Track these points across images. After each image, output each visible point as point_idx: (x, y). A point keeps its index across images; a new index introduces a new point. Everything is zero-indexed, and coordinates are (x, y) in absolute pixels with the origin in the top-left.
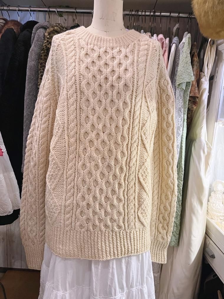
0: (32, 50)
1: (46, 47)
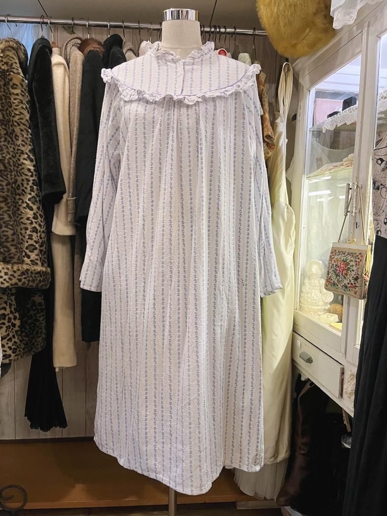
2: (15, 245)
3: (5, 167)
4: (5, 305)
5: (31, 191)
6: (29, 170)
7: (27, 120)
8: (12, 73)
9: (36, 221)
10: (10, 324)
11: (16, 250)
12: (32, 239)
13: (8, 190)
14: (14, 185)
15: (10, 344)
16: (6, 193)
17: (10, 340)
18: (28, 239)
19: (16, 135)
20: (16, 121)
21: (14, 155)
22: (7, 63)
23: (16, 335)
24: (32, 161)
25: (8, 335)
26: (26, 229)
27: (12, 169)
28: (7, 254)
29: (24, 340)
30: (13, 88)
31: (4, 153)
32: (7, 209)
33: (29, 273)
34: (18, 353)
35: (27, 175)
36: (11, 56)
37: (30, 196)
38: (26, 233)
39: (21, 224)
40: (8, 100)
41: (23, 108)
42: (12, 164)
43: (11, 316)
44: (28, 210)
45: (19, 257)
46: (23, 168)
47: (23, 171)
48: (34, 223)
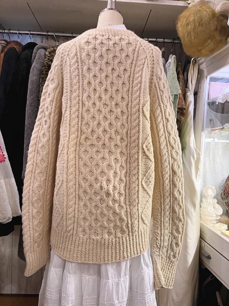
0: (34, 67)
1: (47, 64)
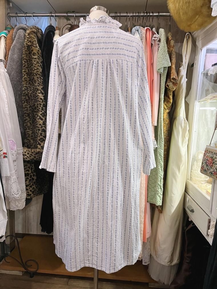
2: (33, 139)
3: (29, 98)
4: (28, 169)
5: (42, 110)
6: (41, 99)
7: (41, 72)
8: (33, 47)
9: (44, 126)
10: (31, 178)
11: (33, 141)
12: (42, 135)
13: (30, 110)
14: (33, 107)
15: (31, 189)
16: (29, 112)
17: (31, 187)
18: (40, 135)
19: (35, 81)
20: (35, 73)
21: (34, 91)
22: (30, 41)
23: (34, 184)
24: (43, 94)
25: (30, 184)
26: (39, 130)
27: (32, 98)
28: (29, 143)
29: (38, 187)
30: (34, 55)
31: (28, 91)
32: (29, 120)
33: (40, 153)
34: (35, 193)
35: (40, 102)
36: (33, 37)
37: (41, 113)
38: (39, 132)
39: (37, 127)
40: (31, 62)
41: (38, 66)
42: (32, 96)
43: (32, 174)
44: (40, 120)
45: (35, 145)
46: (38, 98)
47: (38, 99)
48: (43, 127)
